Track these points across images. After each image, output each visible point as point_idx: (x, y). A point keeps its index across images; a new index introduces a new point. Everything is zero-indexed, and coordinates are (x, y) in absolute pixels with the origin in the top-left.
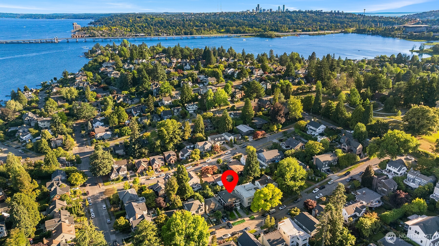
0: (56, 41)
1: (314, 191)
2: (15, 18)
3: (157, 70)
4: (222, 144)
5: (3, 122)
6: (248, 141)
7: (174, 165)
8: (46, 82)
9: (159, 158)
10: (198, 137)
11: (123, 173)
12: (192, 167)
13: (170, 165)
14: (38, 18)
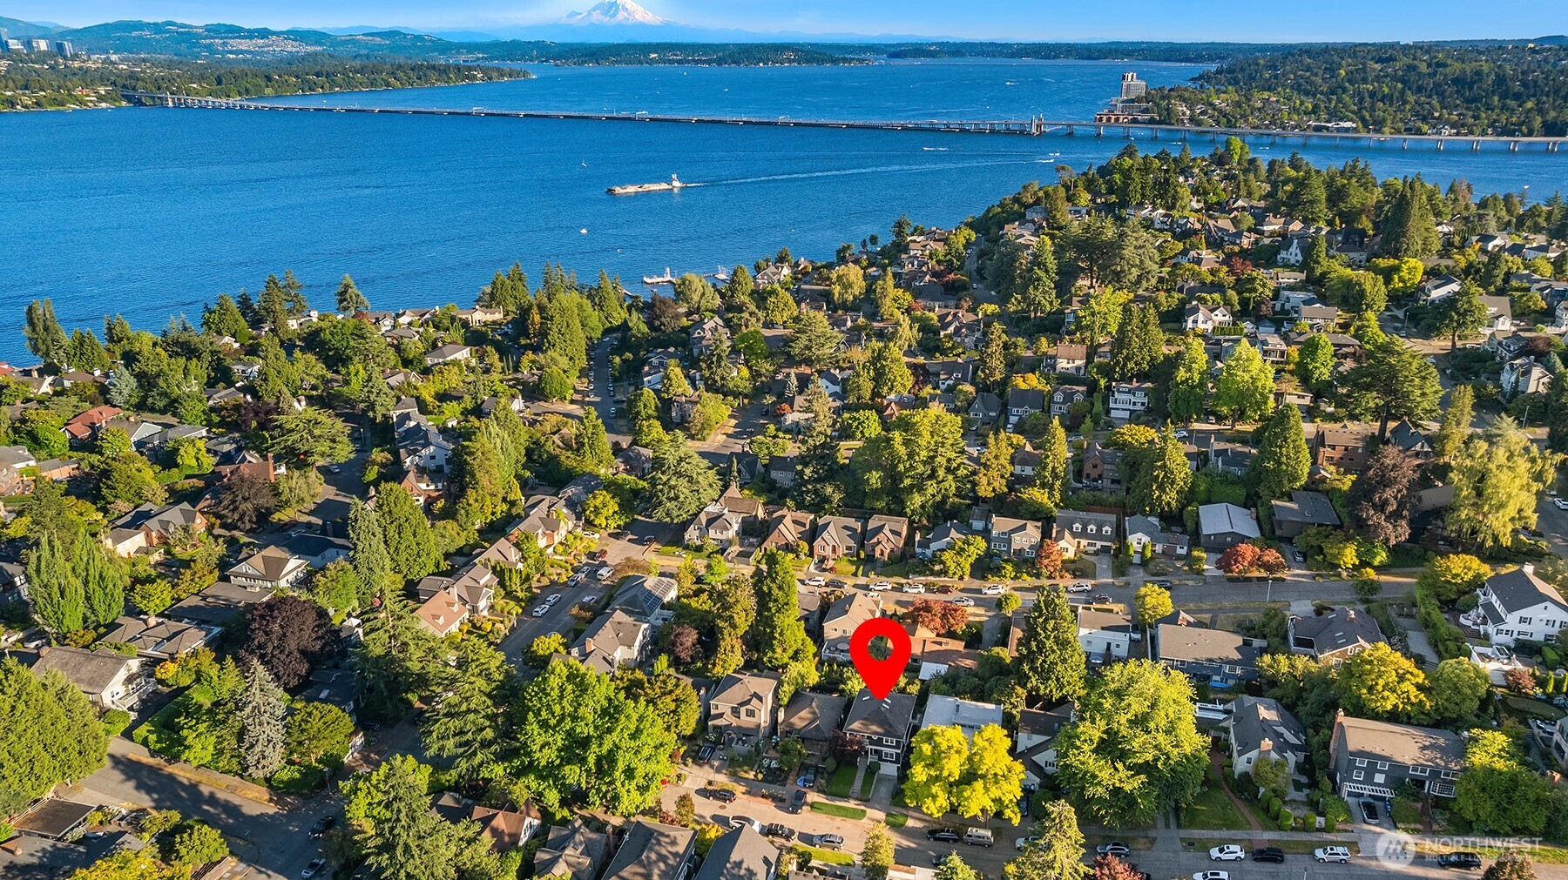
0: (1034, 130)
1: (1215, 853)
2: (994, 56)
3: (1121, 247)
4: (1096, 553)
5: (647, 330)
6: (1200, 572)
7: (885, 564)
8: (849, 247)
9: (845, 528)
10: (1023, 501)
11: (719, 536)
12: (923, 591)
13: (870, 559)
14: (1055, 57)
